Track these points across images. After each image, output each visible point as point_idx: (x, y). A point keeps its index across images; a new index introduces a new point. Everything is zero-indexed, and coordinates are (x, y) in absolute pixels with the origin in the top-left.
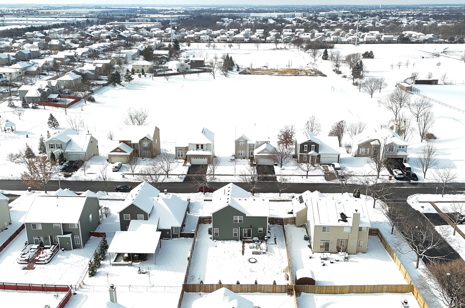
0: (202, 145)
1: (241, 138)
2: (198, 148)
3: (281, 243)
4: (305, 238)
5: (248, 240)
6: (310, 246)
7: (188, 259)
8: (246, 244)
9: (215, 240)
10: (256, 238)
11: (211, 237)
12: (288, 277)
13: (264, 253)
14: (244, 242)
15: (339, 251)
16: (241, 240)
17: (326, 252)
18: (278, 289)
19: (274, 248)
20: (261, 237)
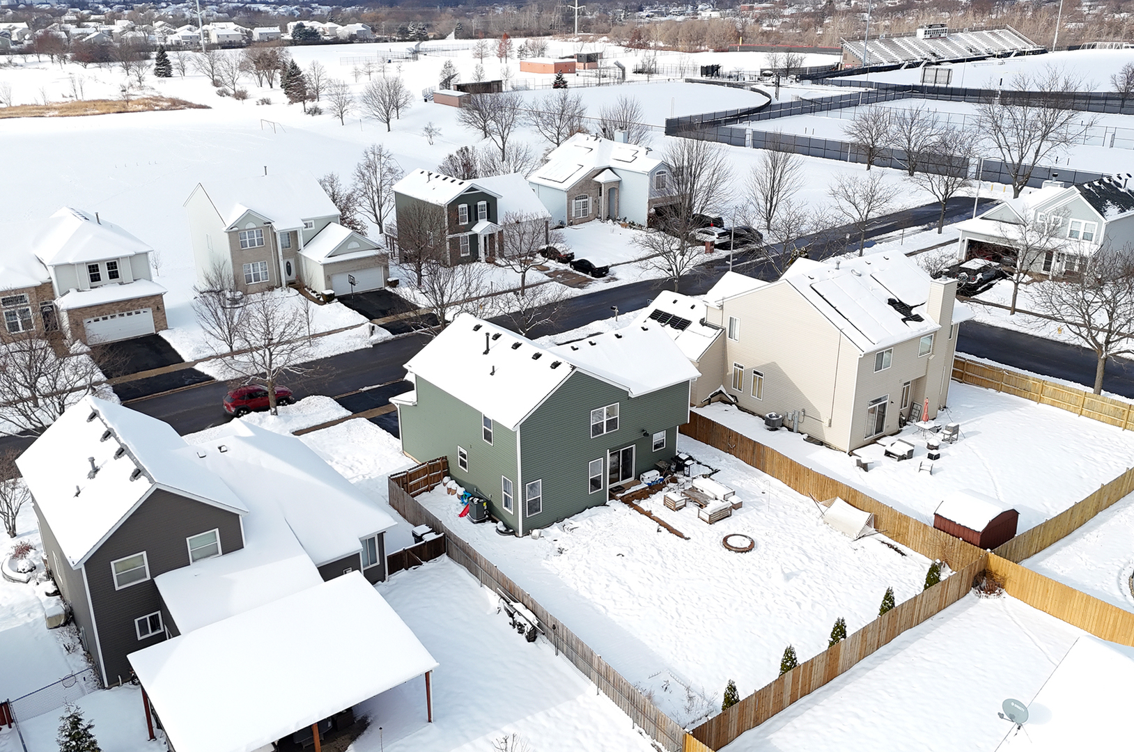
0: (112, 265)
1: (247, 217)
2: (95, 277)
3: (726, 462)
4: (773, 425)
5: (633, 489)
6: (810, 439)
7: (532, 638)
8: (643, 504)
9: (535, 532)
10: (652, 476)
11: (503, 529)
12: (891, 547)
13: (737, 506)
14: (628, 501)
15: (902, 423)
16: (612, 497)
17: (879, 438)
18: (953, 589)
19: (736, 484)
20: (662, 465)
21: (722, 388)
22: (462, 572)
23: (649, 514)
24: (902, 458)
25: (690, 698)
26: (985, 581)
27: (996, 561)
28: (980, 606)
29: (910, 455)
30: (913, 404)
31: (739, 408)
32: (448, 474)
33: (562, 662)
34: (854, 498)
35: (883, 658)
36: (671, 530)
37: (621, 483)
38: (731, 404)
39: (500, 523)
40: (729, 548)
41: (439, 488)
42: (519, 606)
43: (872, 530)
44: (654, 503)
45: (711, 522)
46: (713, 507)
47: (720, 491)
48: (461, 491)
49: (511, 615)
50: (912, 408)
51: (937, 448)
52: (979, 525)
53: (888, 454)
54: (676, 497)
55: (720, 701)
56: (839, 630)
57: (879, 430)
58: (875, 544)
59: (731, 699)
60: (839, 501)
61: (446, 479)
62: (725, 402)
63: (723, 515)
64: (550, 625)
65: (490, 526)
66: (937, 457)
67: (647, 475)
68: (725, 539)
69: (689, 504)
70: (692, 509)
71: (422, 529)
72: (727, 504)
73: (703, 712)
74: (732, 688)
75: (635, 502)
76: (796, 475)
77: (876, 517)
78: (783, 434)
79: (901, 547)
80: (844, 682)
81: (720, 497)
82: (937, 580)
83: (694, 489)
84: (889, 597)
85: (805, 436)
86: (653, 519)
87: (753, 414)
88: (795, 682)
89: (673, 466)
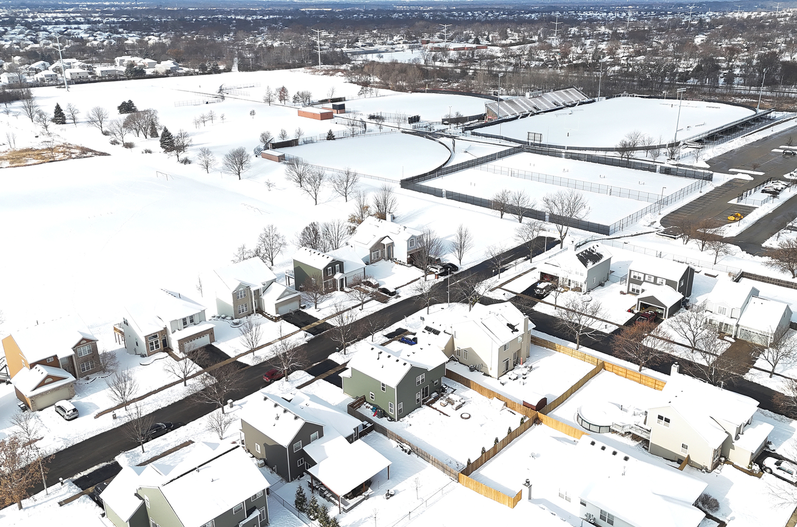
0: (191, 317)
1: (240, 286)
2: (185, 323)
3: (458, 386)
4: (472, 370)
5: (429, 400)
6: (485, 374)
7: (409, 453)
8: (434, 405)
9: (401, 420)
10: (435, 394)
11: (390, 419)
12: (511, 412)
13: (464, 403)
14: (428, 405)
15: (515, 365)
16: (423, 404)
17: (507, 372)
18: (528, 424)
19: (462, 394)
20: (437, 390)
21: (453, 355)
22: (381, 435)
23: (436, 409)
24: (515, 379)
25: (458, 465)
26: (537, 421)
27: (540, 415)
28: (536, 428)
29: (517, 378)
30: (518, 358)
31: (460, 363)
32: (365, 401)
33: (420, 459)
34: (499, 397)
35: (509, 447)
36: (444, 414)
37: (425, 398)
38: (457, 361)
39: (388, 418)
40: (463, 418)
41: (363, 406)
42: (404, 444)
43: (505, 407)
44: (437, 405)
45: (456, 410)
46: (457, 404)
47: (458, 398)
48: (372, 407)
49: (401, 447)
50: (517, 359)
51: (525, 375)
52: (535, 404)
53: (510, 378)
54: (444, 402)
55: (466, 464)
56: (497, 440)
57: (507, 369)
58: (506, 412)
59: (469, 463)
60: (495, 398)
61: (365, 403)
62: (455, 361)
63: (459, 407)
64: (415, 449)
65: (385, 419)
66: (526, 378)
67: (433, 394)
68: (461, 415)
69: (449, 404)
70: (449, 405)
71: (365, 423)
72: (461, 403)
73: (462, 468)
74: (469, 460)
75: (430, 405)
76: (481, 390)
77: (506, 403)
78: (476, 373)
79: (513, 411)
80: (499, 455)
81: (458, 401)
82: (523, 422)
83: (449, 398)
84: (510, 429)
85: (483, 373)
86: (438, 410)
87: (465, 365)
88: (485, 456)
89: (441, 391)
